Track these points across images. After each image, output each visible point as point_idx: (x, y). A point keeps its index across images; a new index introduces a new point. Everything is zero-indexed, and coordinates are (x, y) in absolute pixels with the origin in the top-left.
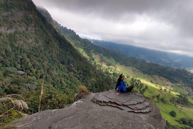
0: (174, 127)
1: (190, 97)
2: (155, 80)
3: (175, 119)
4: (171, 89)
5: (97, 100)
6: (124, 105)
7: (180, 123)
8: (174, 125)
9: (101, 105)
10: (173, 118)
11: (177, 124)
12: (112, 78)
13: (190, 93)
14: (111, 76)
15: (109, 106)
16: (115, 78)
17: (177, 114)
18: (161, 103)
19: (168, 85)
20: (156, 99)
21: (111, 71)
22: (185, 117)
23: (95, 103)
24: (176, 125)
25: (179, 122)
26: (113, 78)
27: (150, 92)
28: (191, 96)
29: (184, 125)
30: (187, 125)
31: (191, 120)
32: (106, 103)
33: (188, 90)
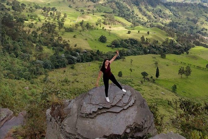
0: (107, 55)
1: (115, 14)
2: (74, 3)
3: (106, 44)
4: (94, 9)
5: (86, 114)
6: (113, 106)
7: (113, 48)
8: (107, 52)
9: (93, 118)
10: (104, 44)
11: (110, 50)
12: (12, 15)
13: (115, 9)
14: (9, 12)
15: (100, 114)
16: (17, 14)
17: (107, 39)
18: (87, 31)
19: (90, 6)
20: (80, 28)
21: (7, 4)
22: (116, 39)
23: (84, 118)
24: (109, 52)
25: (111, 46)
26: (15, 14)
27: (71, 21)
28: (116, 12)
29: (116, 49)
30: (120, 47)
31: (122, 40)
32: (96, 113)
33: (112, 6)
